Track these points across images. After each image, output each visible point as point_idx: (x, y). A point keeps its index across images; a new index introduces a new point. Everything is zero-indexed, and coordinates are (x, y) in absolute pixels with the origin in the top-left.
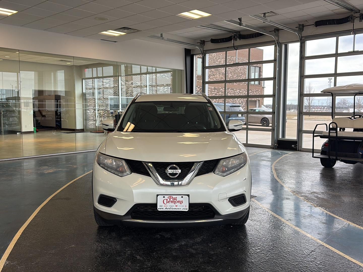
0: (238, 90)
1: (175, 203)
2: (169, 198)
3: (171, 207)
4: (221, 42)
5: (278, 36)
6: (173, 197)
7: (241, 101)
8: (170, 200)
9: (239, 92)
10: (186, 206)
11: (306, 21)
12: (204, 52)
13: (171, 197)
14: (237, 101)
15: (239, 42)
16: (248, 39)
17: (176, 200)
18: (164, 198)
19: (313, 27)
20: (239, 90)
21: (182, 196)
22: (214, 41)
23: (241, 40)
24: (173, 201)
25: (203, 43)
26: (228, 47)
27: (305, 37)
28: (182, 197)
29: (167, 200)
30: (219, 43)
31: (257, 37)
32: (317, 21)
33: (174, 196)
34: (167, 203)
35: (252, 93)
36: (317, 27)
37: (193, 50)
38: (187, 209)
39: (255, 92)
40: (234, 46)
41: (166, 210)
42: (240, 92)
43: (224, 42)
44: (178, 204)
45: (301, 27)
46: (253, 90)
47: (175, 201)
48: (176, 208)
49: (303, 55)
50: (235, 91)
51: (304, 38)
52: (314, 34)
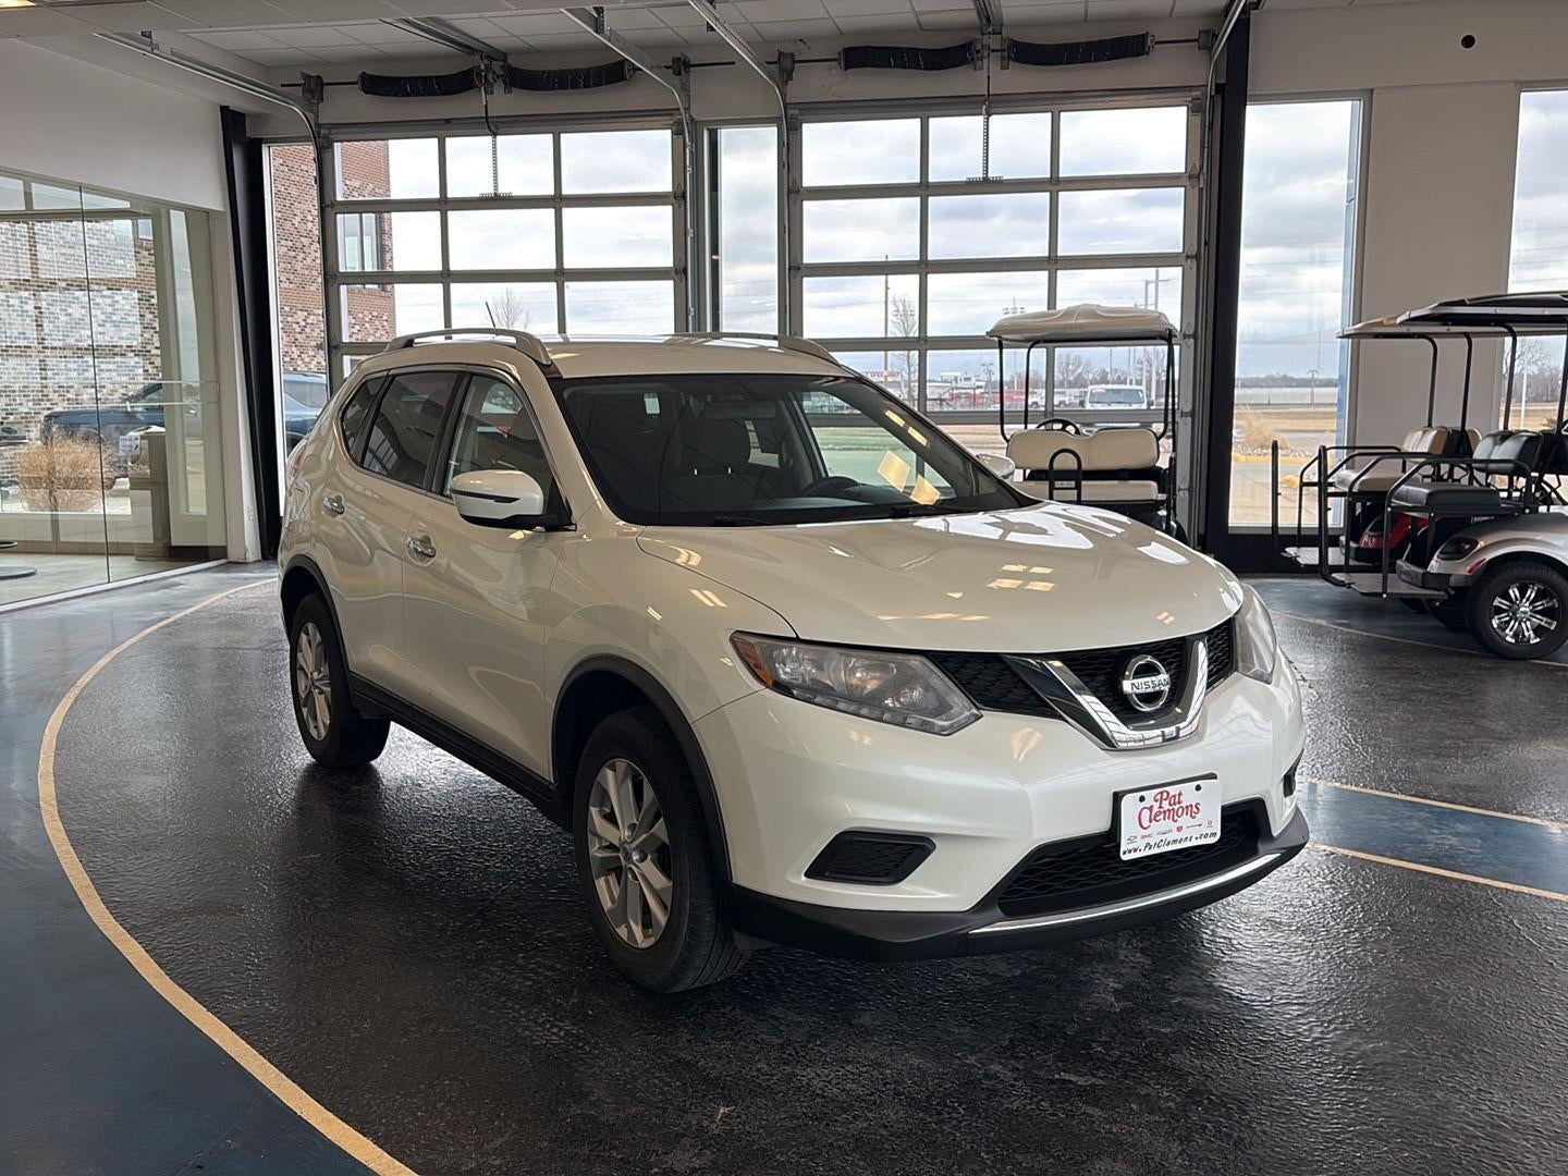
0: (299, 313)
1: (1176, 818)
2: (1156, 801)
3: (1163, 837)
4: (415, 93)
5: (685, 90)
6: (1171, 794)
7: (314, 363)
8: (1160, 807)
9: (304, 320)
10: (1210, 823)
11: (801, 40)
12: (323, 132)
13: (1165, 795)
14: (300, 362)
15: (503, 101)
16: (552, 92)
17: (1179, 803)
18: (1144, 804)
19: (830, 69)
20: (306, 314)
21: (1199, 782)
22: (376, 84)
23: (510, 92)
24: (1169, 810)
25: (314, 87)
26: (448, 121)
27: (801, 106)
28: (1198, 788)
29: (1151, 808)
30: (409, 95)
31: (596, 85)
32: (849, 48)
33: (1173, 790)
34: (1150, 821)
35: (357, 327)
36: (849, 71)
37: (258, 116)
38: (1214, 834)
39: (367, 325)
40: (486, 117)
41: (1148, 853)
42: (309, 321)
43: (433, 93)
44: (1185, 820)
45: (784, 63)
46: (360, 315)
47: (1176, 807)
48: (1178, 836)
49: (794, 181)
50: (290, 319)
51: (797, 112)
52: (833, 95)
